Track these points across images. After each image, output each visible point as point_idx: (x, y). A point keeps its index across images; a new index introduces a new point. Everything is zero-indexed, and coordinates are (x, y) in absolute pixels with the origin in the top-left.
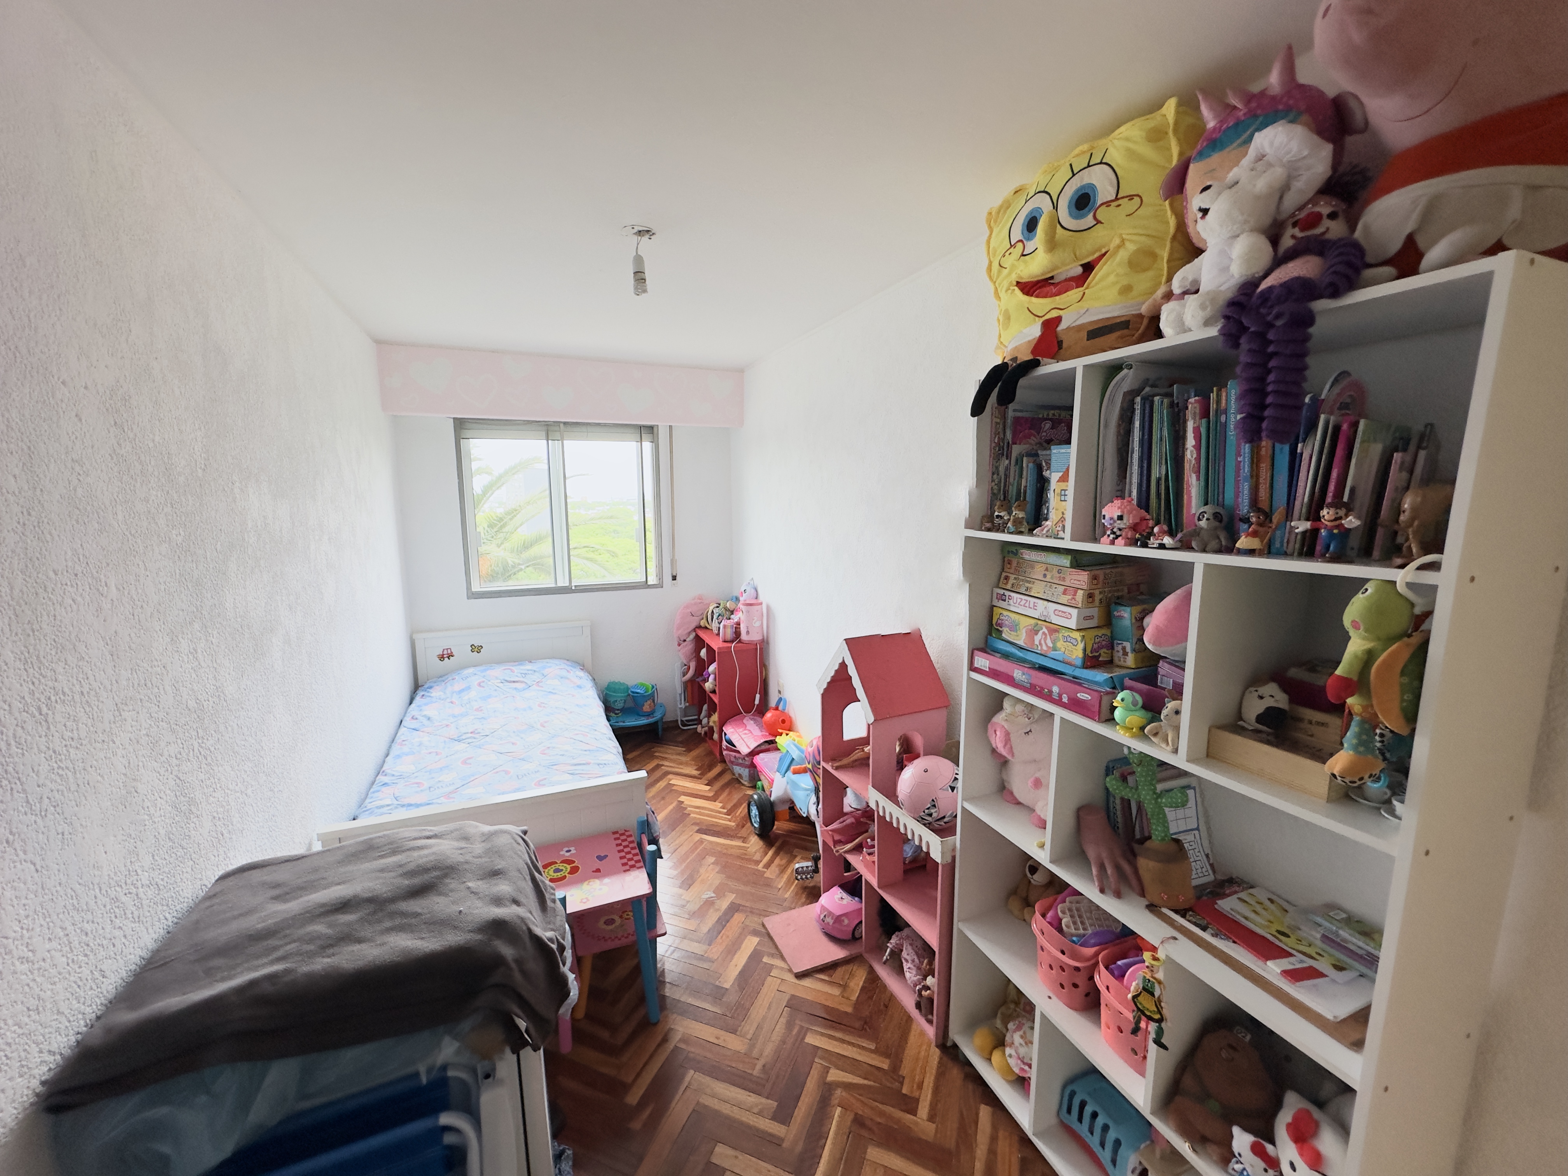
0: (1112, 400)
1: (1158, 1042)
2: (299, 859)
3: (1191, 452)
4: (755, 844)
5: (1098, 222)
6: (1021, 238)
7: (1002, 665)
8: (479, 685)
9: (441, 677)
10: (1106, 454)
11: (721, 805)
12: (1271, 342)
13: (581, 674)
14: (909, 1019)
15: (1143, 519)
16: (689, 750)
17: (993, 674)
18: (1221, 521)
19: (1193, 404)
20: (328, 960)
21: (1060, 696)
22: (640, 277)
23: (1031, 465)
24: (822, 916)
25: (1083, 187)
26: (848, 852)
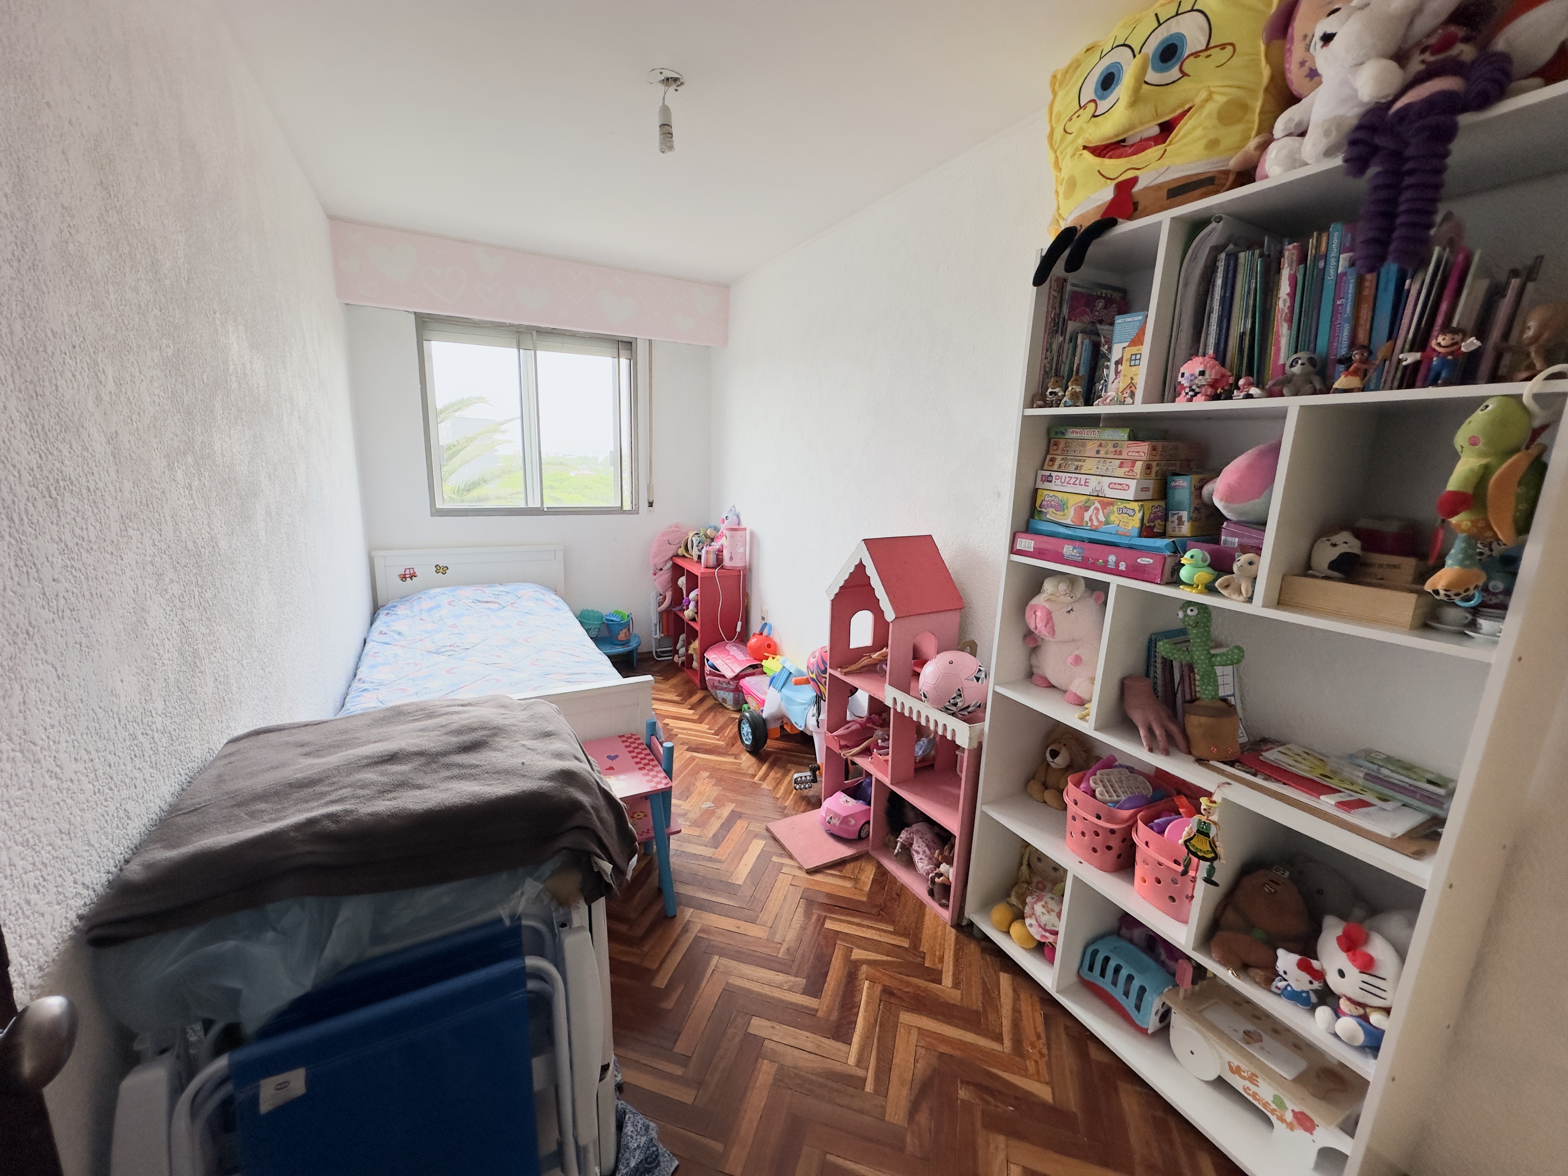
0: (1194, 258)
1: (1208, 880)
2: (319, 724)
3: (1285, 301)
4: (747, 761)
5: (1184, 74)
6: (1093, 97)
7: (1049, 544)
8: (450, 603)
9: (404, 598)
10: (1183, 317)
11: (707, 726)
12: (1408, 159)
13: (557, 598)
14: (922, 905)
15: (1223, 376)
16: (667, 679)
17: (1038, 554)
18: (1314, 366)
19: (1290, 251)
20: (388, 803)
21: (1117, 564)
22: (666, 130)
23: (1087, 341)
24: (828, 818)
25: (1167, 39)
26: (857, 755)
